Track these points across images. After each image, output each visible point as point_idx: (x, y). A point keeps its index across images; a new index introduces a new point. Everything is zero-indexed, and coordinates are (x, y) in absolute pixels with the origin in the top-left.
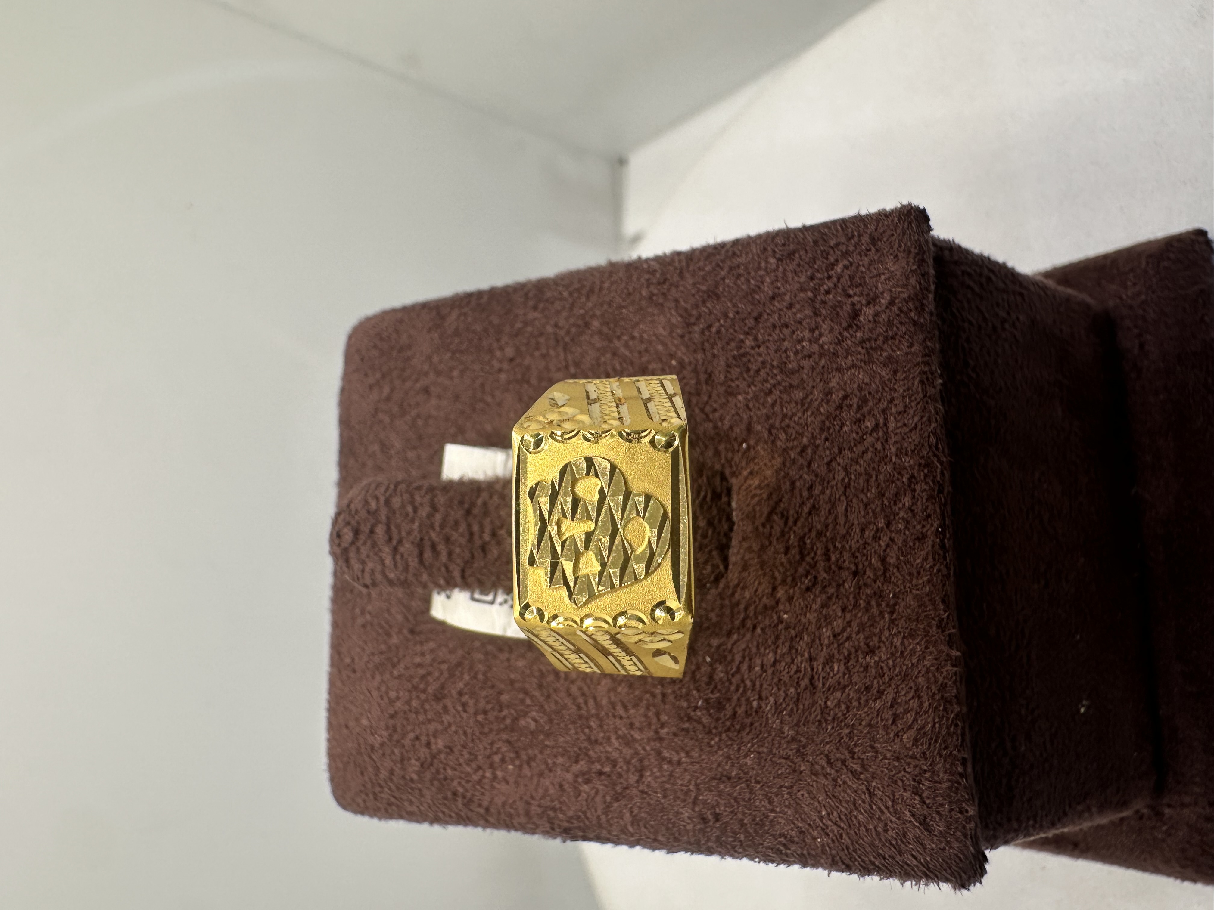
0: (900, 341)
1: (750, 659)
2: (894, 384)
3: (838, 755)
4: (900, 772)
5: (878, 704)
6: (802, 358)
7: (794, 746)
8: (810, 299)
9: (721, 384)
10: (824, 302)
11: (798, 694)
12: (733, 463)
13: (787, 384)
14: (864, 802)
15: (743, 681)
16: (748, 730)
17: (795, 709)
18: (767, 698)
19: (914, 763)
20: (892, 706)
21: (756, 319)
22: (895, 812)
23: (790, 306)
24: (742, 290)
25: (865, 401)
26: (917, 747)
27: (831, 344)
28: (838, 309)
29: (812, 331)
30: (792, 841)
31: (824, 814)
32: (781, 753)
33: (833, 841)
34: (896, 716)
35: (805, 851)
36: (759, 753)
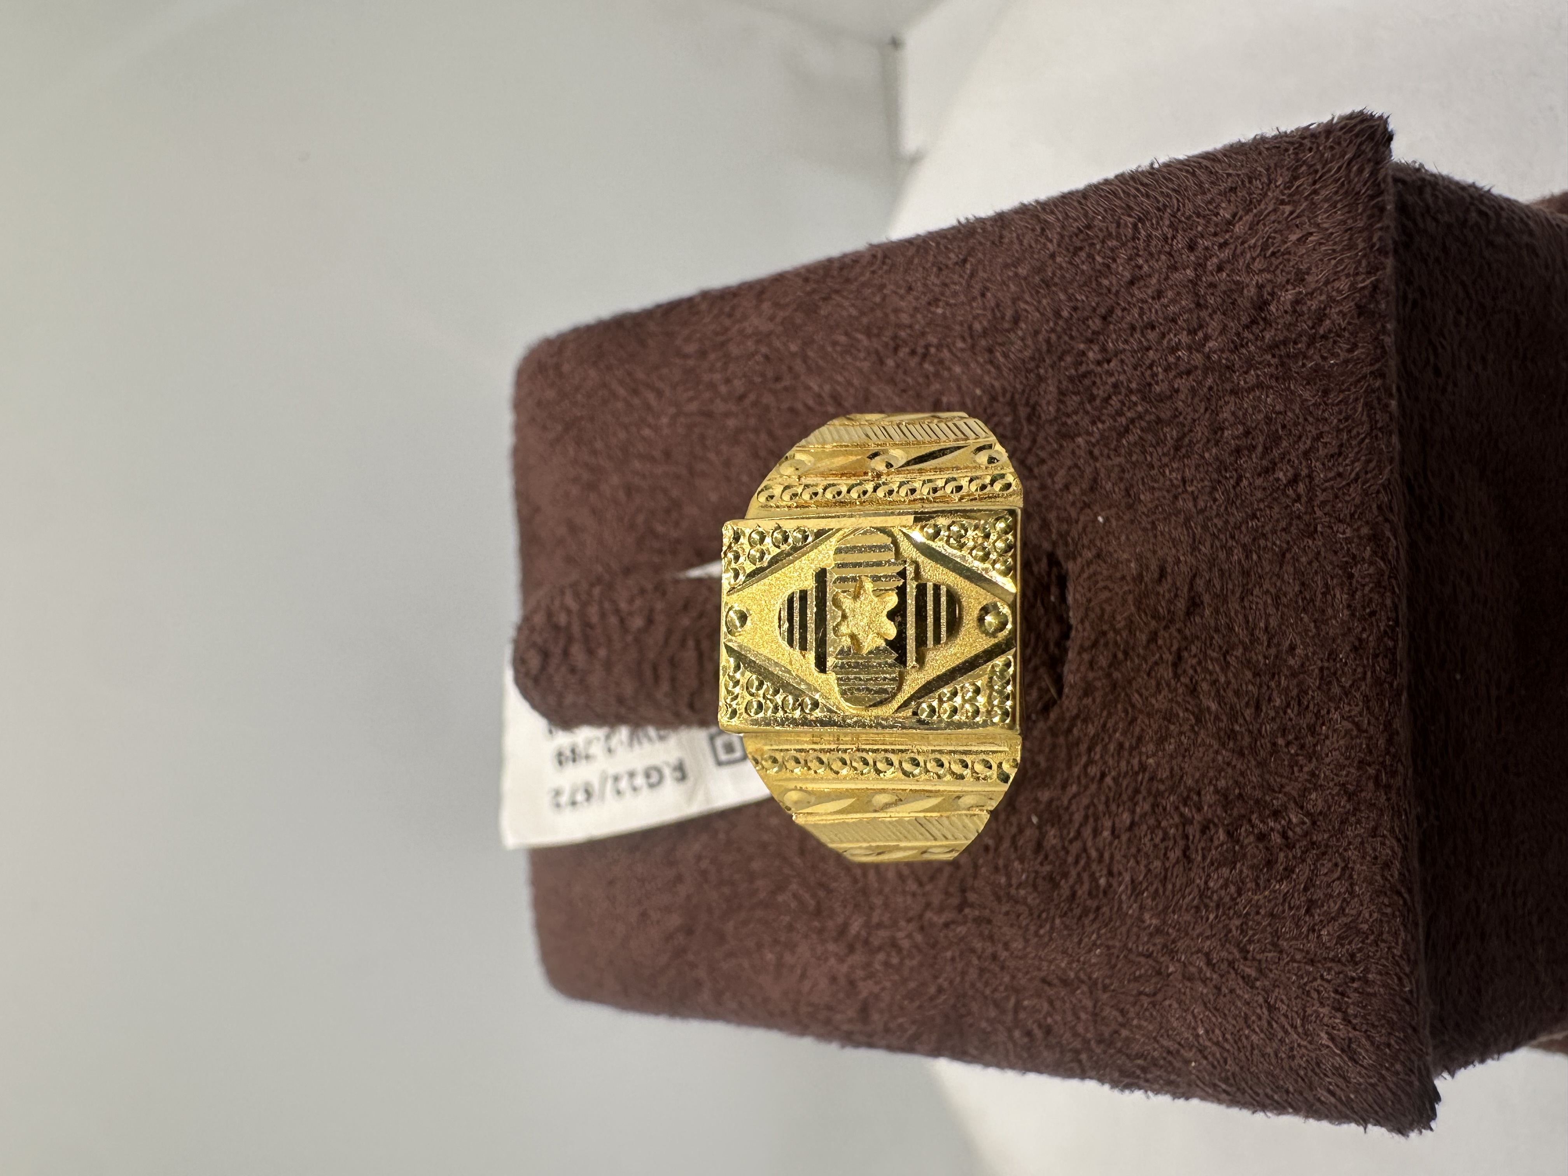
0: (1335, 342)
1: (1096, 820)
2: (1324, 411)
3: (1224, 954)
4: (1315, 979)
5: (1284, 887)
6: (1175, 377)
7: (1159, 940)
8: (1191, 281)
9: (1051, 422)
10: (1212, 285)
11: (1166, 870)
12: (1070, 541)
13: (1153, 417)
14: (1260, 1018)
15: (1085, 850)
16: (1091, 916)
17: (1161, 891)
18: (1120, 874)
19: (1337, 968)
20: (1306, 889)
21: (1104, 318)
22: (1306, 1034)
23: (1159, 294)
24: (1083, 272)
25: (1276, 439)
26: (1343, 946)
27: (1222, 351)
28: (1235, 296)
29: (1192, 332)
30: (1155, 1063)
31: (1201, 1032)
32: (1140, 949)
33: (1214, 1067)
34: (1311, 904)
35: (1173, 1077)
36: (1108, 948)
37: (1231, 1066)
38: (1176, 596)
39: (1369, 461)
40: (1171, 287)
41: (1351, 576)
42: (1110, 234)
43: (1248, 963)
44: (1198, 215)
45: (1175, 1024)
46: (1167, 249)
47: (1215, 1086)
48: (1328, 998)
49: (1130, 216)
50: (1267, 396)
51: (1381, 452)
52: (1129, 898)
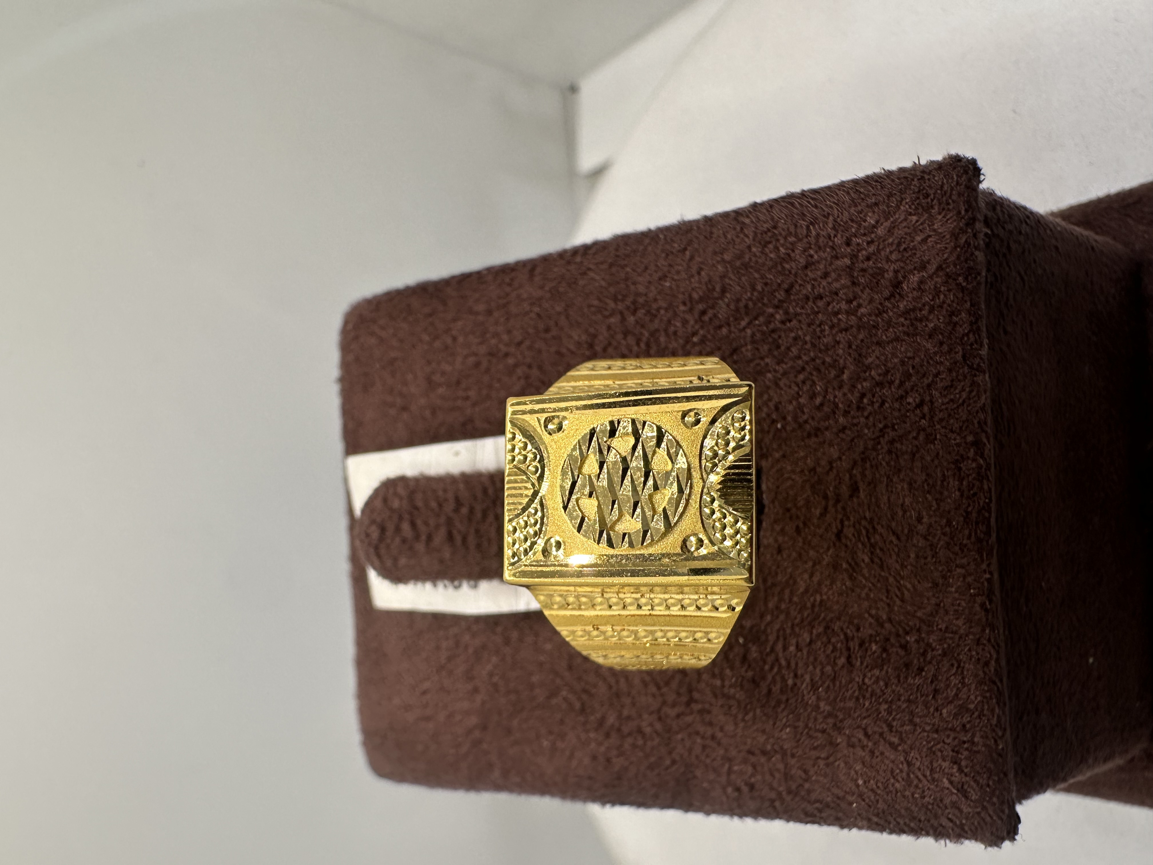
1: (785, 640)
2: (940, 357)
4: (939, 743)
5: (917, 681)
8: (848, 267)
10: (863, 270)
11: (835, 672)
15: (777, 660)
16: (783, 706)
17: (831, 687)
18: (802, 676)
20: (932, 682)
21: (787, 291)
22: (933, 780)
23: (826, 275)
24: (771, 259)
25: (908, 376)
26: (957, 720)
28: (879, 278)
30: (828, 806)
31: (860, 782)
32: (818, 727)
33: (870, 806)
34: (936, 691)
35: (840, 815)
36: (795, 727)
37: (881, 805)
38: (840, 483)
39: (971, 392)
40: (834, 271)
41: (960, 469)
42: (791, 233)
43: (893, 734)
44: (852, 221)
45: (843, 778)
46: (831, 244)
47: (869, 820)
48: (947, 756)
49: (804, 220)
50: (901, 346)
51: (979, 385)
52: (809, 693)
